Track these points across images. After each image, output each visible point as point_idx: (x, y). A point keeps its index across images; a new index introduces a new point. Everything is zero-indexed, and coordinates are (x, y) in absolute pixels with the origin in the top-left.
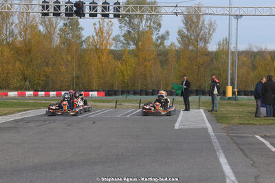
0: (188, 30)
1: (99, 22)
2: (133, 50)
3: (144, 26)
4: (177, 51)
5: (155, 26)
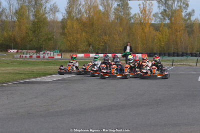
1: (143, 3)
2: (168, 24)
3: (176, 6)
5: (184, 6)
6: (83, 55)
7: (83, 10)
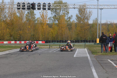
0: (80, 15)
3: (61, 13)
4: (76, 24)
5: (66, 13)
6: (7, 42)
7: (7, 16)
